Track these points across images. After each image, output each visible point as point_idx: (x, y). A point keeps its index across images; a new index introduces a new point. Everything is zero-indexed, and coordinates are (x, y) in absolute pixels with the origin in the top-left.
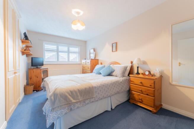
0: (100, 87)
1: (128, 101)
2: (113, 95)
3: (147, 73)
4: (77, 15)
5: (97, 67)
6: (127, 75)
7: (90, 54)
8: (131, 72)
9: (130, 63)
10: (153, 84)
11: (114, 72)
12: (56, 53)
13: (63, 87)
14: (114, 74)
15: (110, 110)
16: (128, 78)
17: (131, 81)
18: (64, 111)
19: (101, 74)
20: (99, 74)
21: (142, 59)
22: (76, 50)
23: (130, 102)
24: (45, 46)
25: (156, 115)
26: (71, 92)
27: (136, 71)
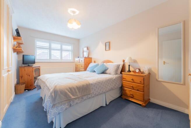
0: (96, 84)
1: (121, 97)
2: (108, 91)
3: (137, 71)
4: (72, 14)
5: (91, 65)
6: (120, 72)
7: (83, 52)
8: (123, 70)
9: (122, 61)
10: (143, 81)
11: (108, 70)
12: (49, 51)
13: (62, 84)
14: (107, 71)
15: (105, 105)
16: (120, 75)
17: (123, 78)
18: (64, 107)
19: (95, 72)
20: (93, 72)
21: (133, 58)
22: (69, 47)
23: (122, 98)
24: (37, 43)
25: (145, 108)
26: (70, 89)
27: (127, 69)
